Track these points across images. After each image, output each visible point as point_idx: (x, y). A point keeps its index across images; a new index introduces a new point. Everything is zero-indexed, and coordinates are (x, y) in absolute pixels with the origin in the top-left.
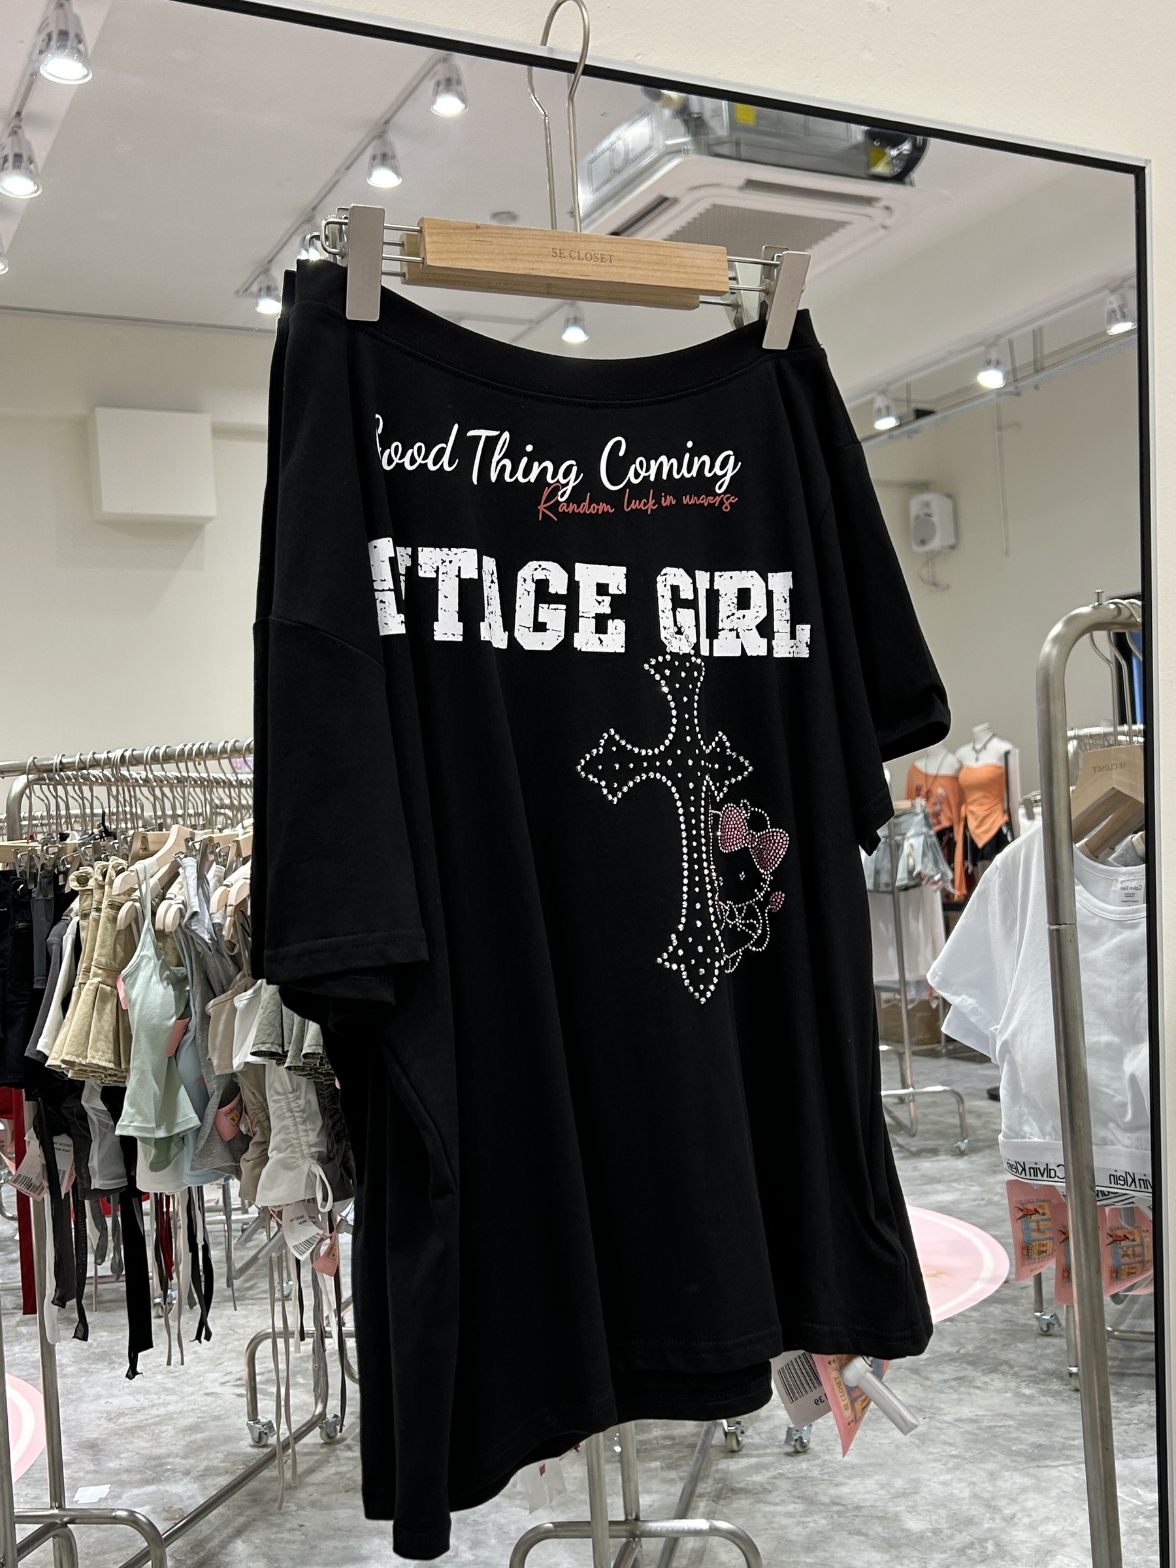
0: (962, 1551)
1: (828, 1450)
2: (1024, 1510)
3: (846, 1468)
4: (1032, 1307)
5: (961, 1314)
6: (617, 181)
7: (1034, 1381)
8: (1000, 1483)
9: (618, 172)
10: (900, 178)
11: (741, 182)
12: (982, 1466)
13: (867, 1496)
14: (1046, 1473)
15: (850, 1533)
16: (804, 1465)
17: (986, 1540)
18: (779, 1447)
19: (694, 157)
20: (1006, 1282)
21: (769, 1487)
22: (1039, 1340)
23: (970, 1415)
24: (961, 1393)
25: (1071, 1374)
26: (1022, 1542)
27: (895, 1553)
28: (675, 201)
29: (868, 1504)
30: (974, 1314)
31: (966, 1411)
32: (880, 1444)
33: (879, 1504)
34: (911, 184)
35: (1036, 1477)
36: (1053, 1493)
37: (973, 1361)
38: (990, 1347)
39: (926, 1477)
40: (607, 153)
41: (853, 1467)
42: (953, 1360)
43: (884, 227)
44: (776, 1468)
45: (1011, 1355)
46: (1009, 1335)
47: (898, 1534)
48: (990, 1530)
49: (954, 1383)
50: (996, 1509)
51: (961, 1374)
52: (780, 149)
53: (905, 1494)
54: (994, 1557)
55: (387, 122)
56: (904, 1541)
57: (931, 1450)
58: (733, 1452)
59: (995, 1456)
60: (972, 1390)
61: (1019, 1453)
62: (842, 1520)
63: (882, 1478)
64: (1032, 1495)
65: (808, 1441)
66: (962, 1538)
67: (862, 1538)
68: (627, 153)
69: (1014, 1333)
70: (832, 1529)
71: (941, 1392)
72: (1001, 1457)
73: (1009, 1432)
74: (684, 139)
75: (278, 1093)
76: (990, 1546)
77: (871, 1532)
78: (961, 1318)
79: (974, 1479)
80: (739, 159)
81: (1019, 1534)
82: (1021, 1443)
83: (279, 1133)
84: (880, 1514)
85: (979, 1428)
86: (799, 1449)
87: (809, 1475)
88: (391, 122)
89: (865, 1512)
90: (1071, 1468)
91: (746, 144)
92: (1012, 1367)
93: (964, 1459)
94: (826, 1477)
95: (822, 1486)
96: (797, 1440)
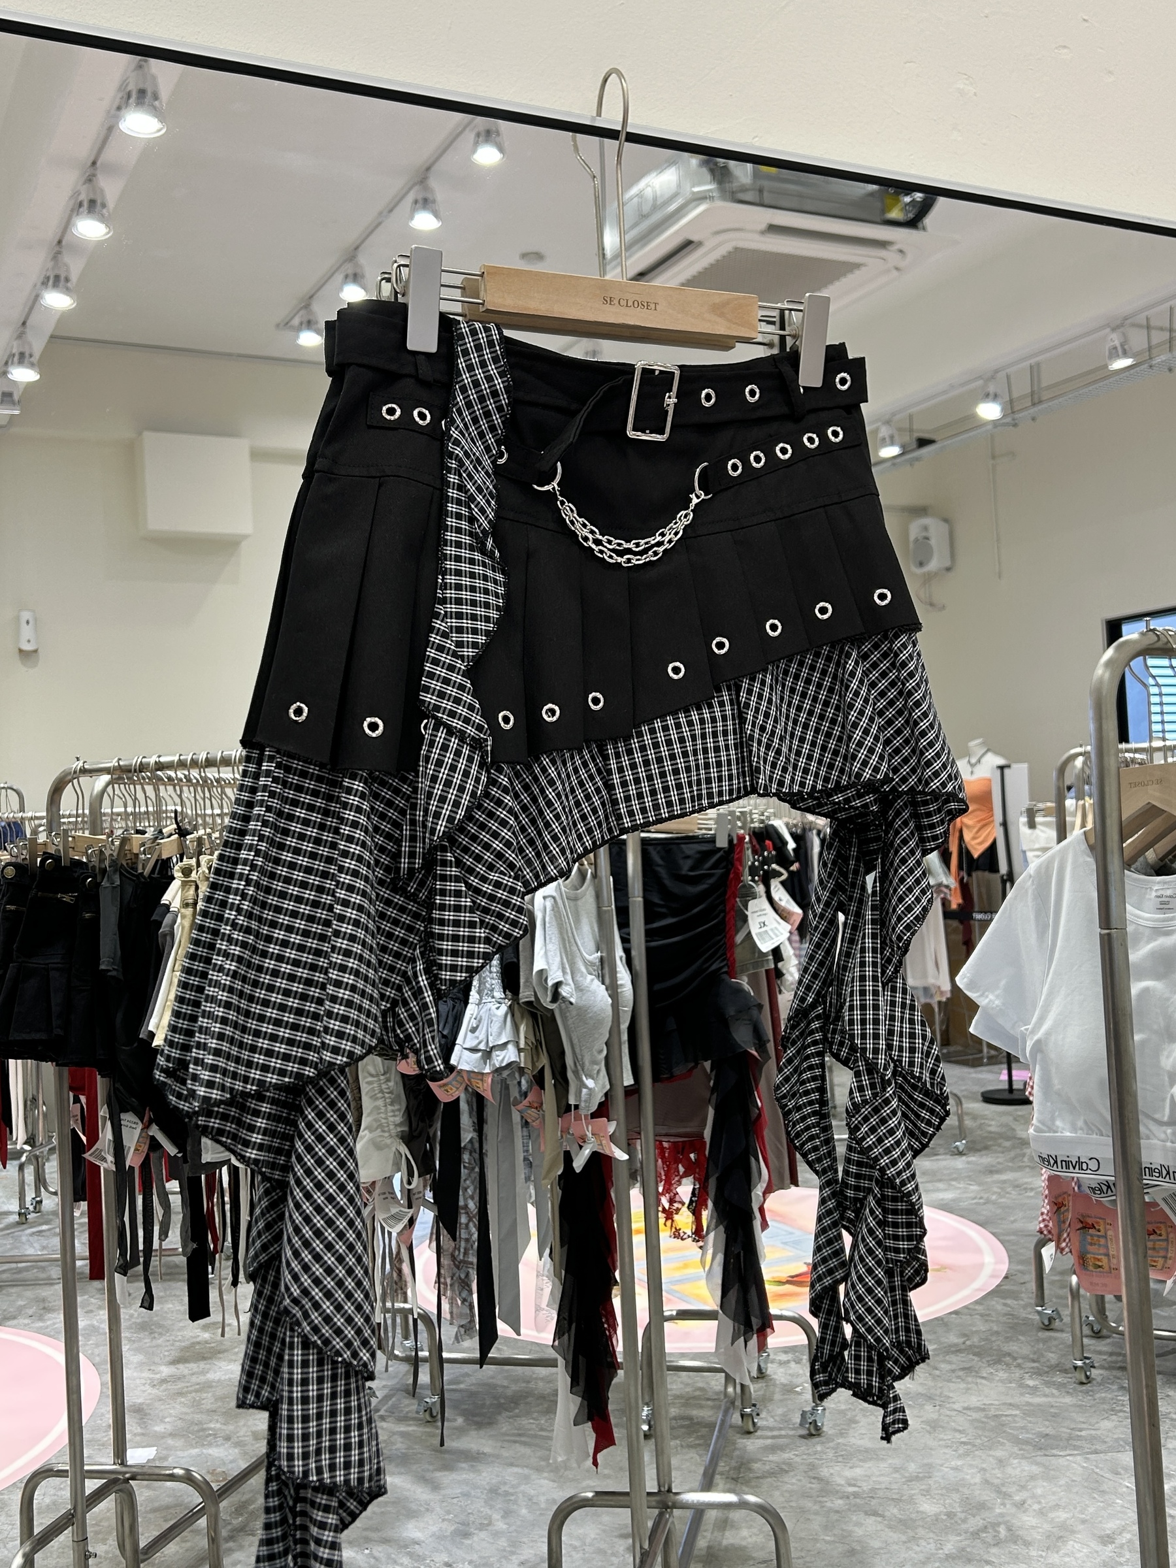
0: (976, 1535)
1: (842, 1434)
2: (1034, 1496)
3: (860, 1451)
4: (1033, 1301)
5: (966, 1307)
6: (645, 225)
7: (1038, 1373)
8: (1009, 1470)
9: (644, 216)
10: (913, 223)
11: (763, 226)
12: (991, 1453)
13: (881, 1479)
14: (1053, 1460)
15: (866, 1513)
16: (819, 1448)
17: (999, 1524)
18: (794, 1429)
19: (719, 203)
20: (1006, 1277)
21: (784, 1467)
22: (1040, 1334)
23: (978, 1404)
24: (968, 1383)
25: (1076, 1368)
26: (1033, 1527)
27: (911, 1533)
28: (700, 244)
29: (883, 1486)
30: (977, 1307)
31: (974, 1401)
33: (894, 1486)
34: (924, 229)
35: (1043, 1465)
36: (1062, 1482)
37: (979, 1352)
38: (994, 1339)
39: (940, 1462)
40: (636, 200)
41: (867, 1450)
42: (960, 1351)
43: (897, 269)
44: (792, 1449)
45: (1013, 1347)
46: (1011, 1328)
47: (913, 1516)
48: (1002, 1515)
49: (961, 1373)
50: (1006, 1495)
51: (967, 1365)
52: (801, 196)
53: (917, 1478)
54: (1006, 1541)
55: (428, 169)
56: (921, 1523)
57: (942, 1436)
58: (749, 1433)
59: (1003, 1444)
60: (979, 1380)
61: (1027, 1442)
62: (858, 1500)
63: (896, 1462)
64: (1040, 1482)
65: (822, 1426)
66: (975, 1523)
67: (879, 1519)
68: (655, 199)
69: (1016, 1327)
70: (849, 1510)
71: (949, 1381)
72: (1008, 1444)
73: (1015, 1422)
74: (709, 187)
75: (372, 1076)
76: (1002, 1531)
77: (887, 1514)
78: (966, 1311)
79: (984, 1466)
80: (761, 205)
81: (1028, 1520)
82: (1027, 1432)
83: (369, 1115)
84: (895, 1497)
85: (987, 1417)
86: (813, 1432)
87: (825, 1458)
88: (433, 169)
89: (880, 1493)
90: (1079, 1458)
91: (770, 192)
92: (1015, 1359)
93: (974, 1446)
94: (840, 1459)
95: (837, 1468)
96: (811, 1423)
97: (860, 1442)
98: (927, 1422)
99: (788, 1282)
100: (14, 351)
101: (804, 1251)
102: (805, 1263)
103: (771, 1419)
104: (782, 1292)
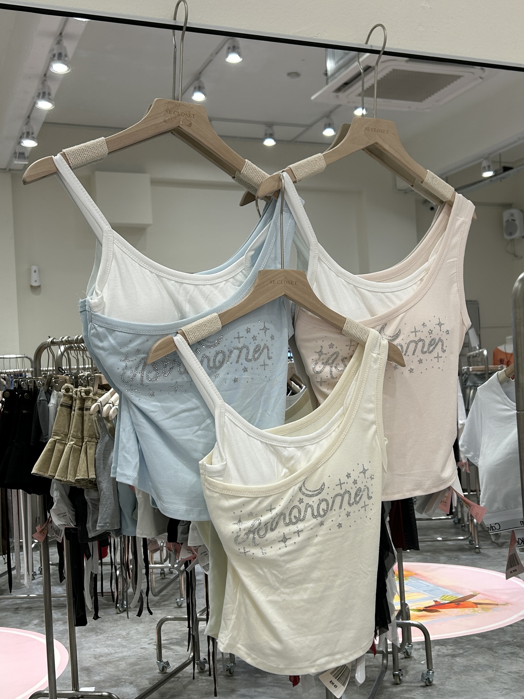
28: (373, 68)
37: (519, 645)
43: (481, 78)
44: (416, 692)
49: (509, 655)
51: (513, 651)
57: (495, 685)
58: (397, 684)
60: (518, 659)
65: (432, 680)
71: (502, 659)
85: (519, 676)
86: (428, 684)
87: (432, 695)
93: (511, 690)
94: (440, 696)
96: (426, 679)
97: (450, 688)
98: (488, 679)
99: (424, 610)
100: (24, 131)
101: (434, 595)
102: (434, 601)
103: (407, 677)
104: (420, 615)
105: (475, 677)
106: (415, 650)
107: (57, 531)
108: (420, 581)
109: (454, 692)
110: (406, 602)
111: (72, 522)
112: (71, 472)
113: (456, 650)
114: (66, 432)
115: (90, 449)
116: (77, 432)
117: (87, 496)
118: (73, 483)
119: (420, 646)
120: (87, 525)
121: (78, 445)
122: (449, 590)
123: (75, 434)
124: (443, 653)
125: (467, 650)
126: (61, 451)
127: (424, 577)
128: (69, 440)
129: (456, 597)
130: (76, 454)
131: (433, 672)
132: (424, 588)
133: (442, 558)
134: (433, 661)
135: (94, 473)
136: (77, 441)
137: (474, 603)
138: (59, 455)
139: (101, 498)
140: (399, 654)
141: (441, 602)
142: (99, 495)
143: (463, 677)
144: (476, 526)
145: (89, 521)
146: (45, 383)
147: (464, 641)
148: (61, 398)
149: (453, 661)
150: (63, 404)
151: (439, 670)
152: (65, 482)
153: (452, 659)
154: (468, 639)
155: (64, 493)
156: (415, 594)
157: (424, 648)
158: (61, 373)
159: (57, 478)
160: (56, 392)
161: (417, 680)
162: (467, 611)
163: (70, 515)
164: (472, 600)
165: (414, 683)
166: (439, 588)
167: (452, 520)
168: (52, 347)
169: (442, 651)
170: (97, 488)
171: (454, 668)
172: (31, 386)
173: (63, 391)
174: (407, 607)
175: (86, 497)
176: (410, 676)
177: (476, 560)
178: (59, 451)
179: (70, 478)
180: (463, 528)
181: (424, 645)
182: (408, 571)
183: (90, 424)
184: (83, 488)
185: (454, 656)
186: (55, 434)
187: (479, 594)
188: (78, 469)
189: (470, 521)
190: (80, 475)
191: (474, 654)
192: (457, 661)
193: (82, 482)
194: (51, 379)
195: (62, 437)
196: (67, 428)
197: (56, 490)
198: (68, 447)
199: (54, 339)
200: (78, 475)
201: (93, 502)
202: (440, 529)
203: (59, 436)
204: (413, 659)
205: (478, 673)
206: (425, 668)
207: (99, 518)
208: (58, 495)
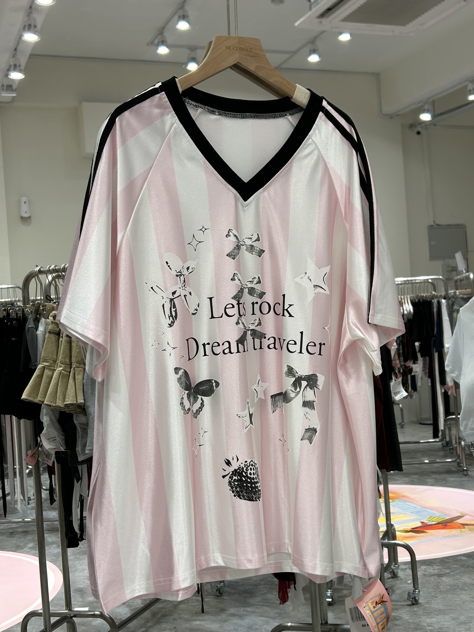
1: (428, 602)
16: (415, 609)
18: (405, 601)
21: (397, 618)
32: (455, 600)
65: (418, 599)
86: (414, 602)
87: (418, 613)
94: (426, 614)
95: (423, 618)
96: (413, 598)
97: (436, 607)
99: (411, 531)
100: (11, 64)
101: (421, 517)
102: (421, 522)
103: (394, 596)
104: (407, 536)
105: (460, 596)
106: (402, 570)
107: (48, 455)
108: (407, 503)
109: (440, 611)
110: (392, 523)
111: (62, 446)
112: (60, 398)
113: (442, 570)
114: (55, 358)
115: (78, 374)
116: (65, 358)
117: (76, 420)
118: (61, 407)
119: (407, 566)
120: (77, 449)
121: (67, 371)
122: (436, 511)
123: (63, 360)
124: (429, 573)
125: (453, 569)
126: (50, 377)
127: (411, 499)
128: (57, 366)
129: (443, 519)
130: (65, 380)
131: (419, 591)
132: (412, 510)
133: (429, 480)
134: (419, 581)
135: (82, 397)
136: (65, 367)
137: (461, 524)
138: (48, 381)
139: (89, 423)
140: (386, 574)
141: (428, 524)
142: (88, 419)
143: (450, 596)
144: (463, 449)
145: (78, 445)
146: (33, 311)
147: (450, 560)
148: (49, 325)
149: (440, 581)
150: (51, 331)
151: (425, 589)
152: (55, 407)
153: (438, 579)
154: (455, 559)
155: (53, 418)
156: (401, 515)
157: (411, 568)
158: (49, 301)
159: (46, 403)
160: (44, 319)
161: (403, 599)
162: (454, 531)
163: (60, 439)
164: (460, 521)
165: (400, 602)
166: (425, 509)
167: (440, 443)
168: (40, 276)
169: (429, 571)
170: (86, 412)
171: (440, 587)
172: (20, 314)
173: (51, 318)
174: (394, 527)
175: (75, 422)
176: (397, 595)
177: (464, 483)
178: (48, 376)
179: (60, 403)
180: (451, 450)
181: (411, 565)
182: (393, 493)
183: (77, 350)
184: (72, 412)
185: (440, 575)
186: (44, 360)
187: (467, 515)
188: (67, 394)
189: (458, 444)
190: (69, 400)
191: (460, 574)
192: (443, 581)
193: (71, 407)
194: (39, 307)
195: (51, 363)
196: (55, 354)
197: (46, 415)
198: (57, 373)
199: (41, 267)
200: (67, 400)
201: (82, 426)
202: (427, 452)
203: (48, 362)
204: (399, 578)
205: (464, 592)
206: (411, 587)
207: (88, 442)
208: (48, 420)
